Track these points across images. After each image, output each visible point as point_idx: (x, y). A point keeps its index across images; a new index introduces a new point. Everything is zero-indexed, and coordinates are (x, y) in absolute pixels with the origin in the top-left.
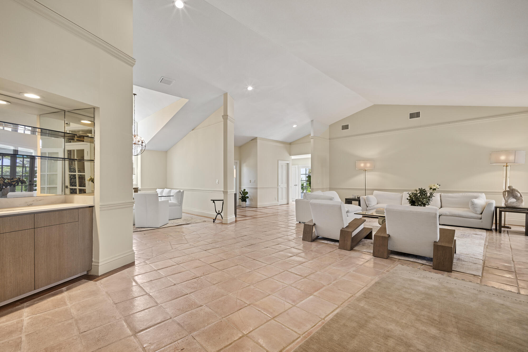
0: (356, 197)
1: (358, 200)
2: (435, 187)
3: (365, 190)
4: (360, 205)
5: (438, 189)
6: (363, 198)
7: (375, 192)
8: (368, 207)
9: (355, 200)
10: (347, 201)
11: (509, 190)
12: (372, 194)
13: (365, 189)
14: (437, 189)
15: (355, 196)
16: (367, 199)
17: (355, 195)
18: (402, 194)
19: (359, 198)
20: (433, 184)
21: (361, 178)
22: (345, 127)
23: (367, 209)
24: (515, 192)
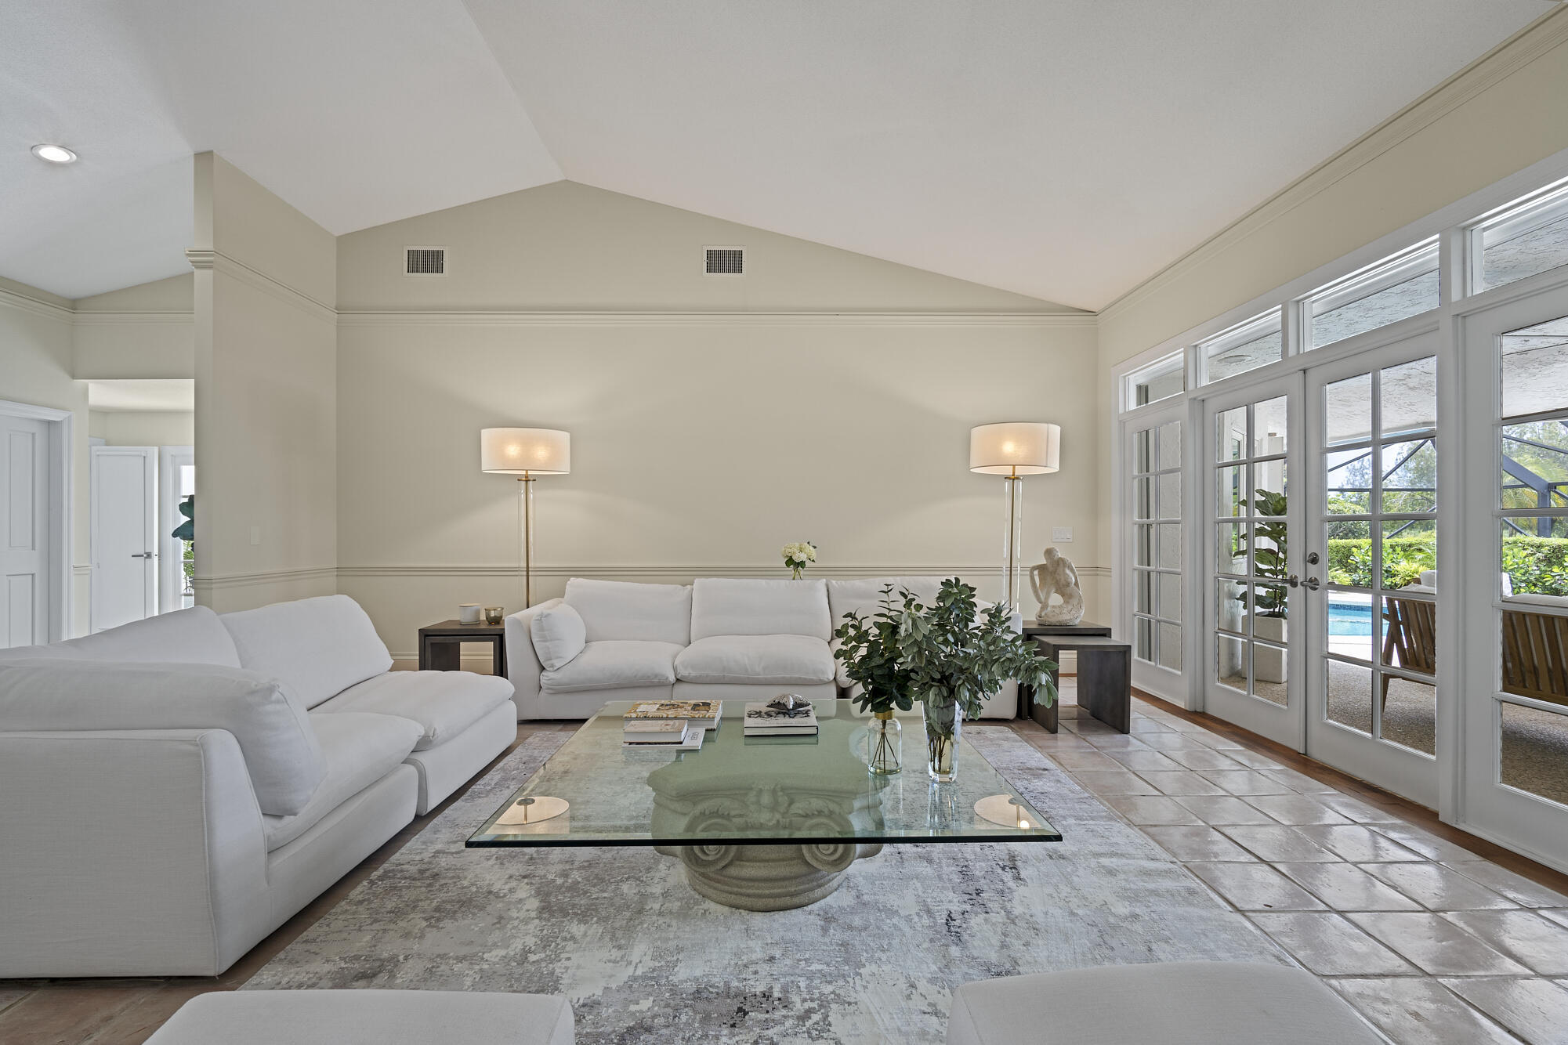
0: (483, 617)
1: (493, 632)
2: (803, 557)
3: (528, 576)
4: (501, 670)
5: (813, 564)
6: (518, 622)
7: (574, 584)
8: (543, 669)
9: (474, 634)
10: (432, 644)
11: (1045, 563)
12: (561, 594)
13: (528, 571)
14: (808, 564)
15: (478, 612)
16: (542, 629)
17: (476, 605)
18: (689, 587)
19: (497, 620)
20: (797, 544)
21: (506, 513)
22: (427, 262)
23: (544, 680)
24: (1064, 570)
